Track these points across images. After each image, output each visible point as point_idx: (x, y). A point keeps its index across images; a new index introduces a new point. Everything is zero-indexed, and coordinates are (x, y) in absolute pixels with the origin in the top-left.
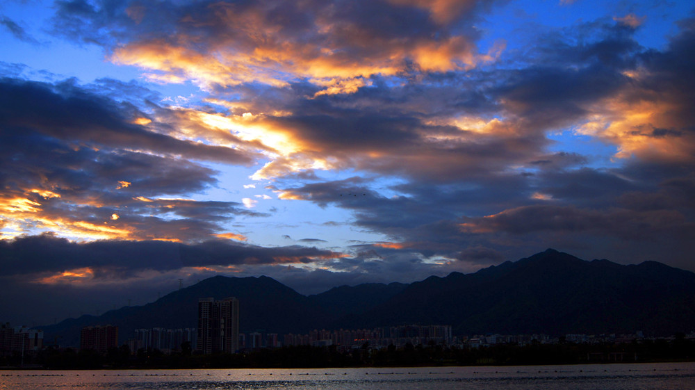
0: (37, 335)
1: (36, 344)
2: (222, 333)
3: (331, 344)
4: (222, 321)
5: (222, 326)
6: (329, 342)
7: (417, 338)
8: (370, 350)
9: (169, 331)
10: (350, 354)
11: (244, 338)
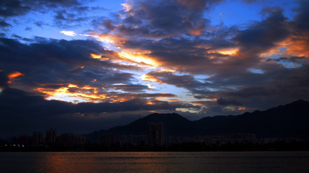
0: (83, 138)
1: (83, 142)
2: (157, 137)
3: (203, 141)
4: (157, 132)
5: (157, 134)
6: (202, 141)
7: (240, 139)
8: (220, 144)
9: (135, 136)
10: (212, 146)
11: (166, 139)
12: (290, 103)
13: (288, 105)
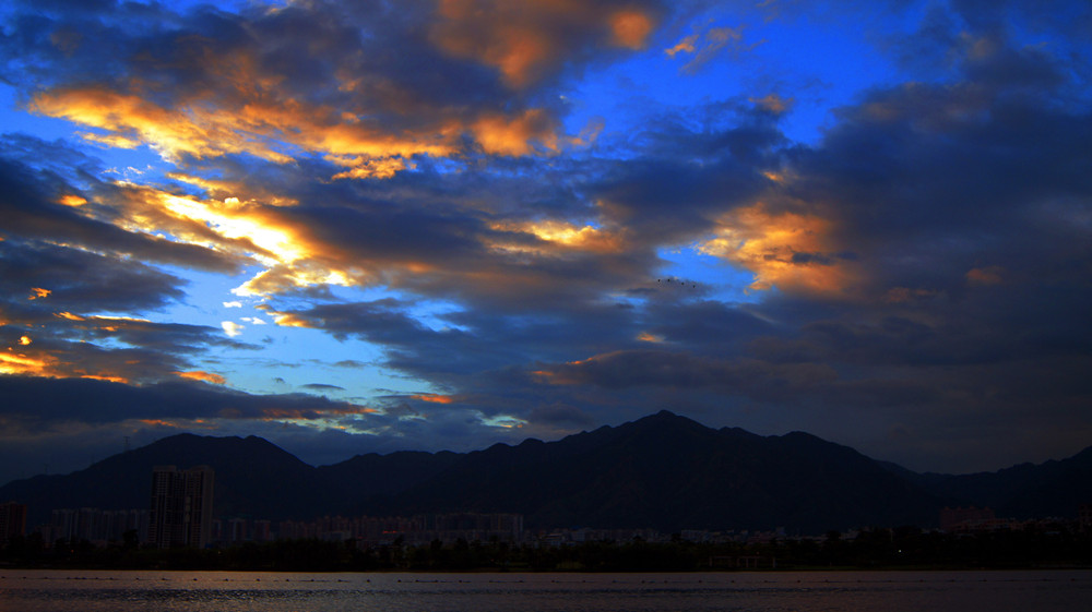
2: (187, 518)
3: (349, 537)
4: (188, 500)
5: (187, 508)
6: (346, 535)
7: (474, 531)
8: (406, 547)
9: (105, 513)
10: (377, 553)
11: (219, 528)
12: (633, 420)
13: (628, 425)
